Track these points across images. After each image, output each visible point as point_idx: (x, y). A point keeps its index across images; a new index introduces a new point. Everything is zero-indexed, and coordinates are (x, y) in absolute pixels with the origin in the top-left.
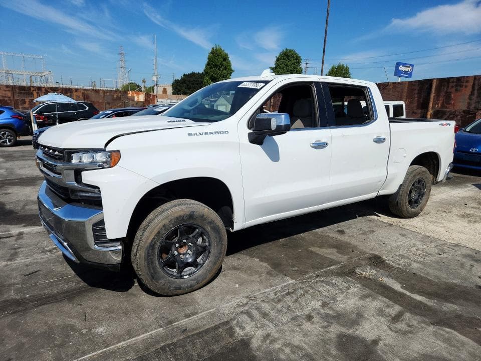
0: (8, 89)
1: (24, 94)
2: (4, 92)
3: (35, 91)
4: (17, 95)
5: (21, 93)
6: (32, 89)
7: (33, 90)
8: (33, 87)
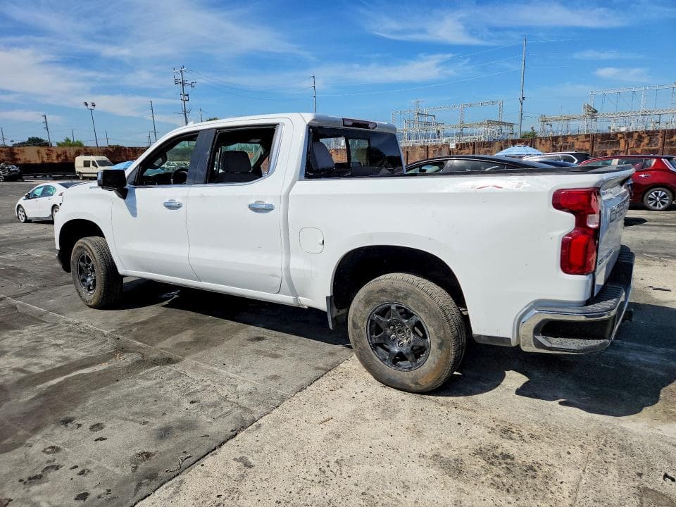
0: (588, 139)
1: (607, 143)
2: (581, 144)
3: (624, 138)
4: (598, 145)
5: (603, 143)
6: (619, 136)
7: (621, 138)
8: (621, 133)
